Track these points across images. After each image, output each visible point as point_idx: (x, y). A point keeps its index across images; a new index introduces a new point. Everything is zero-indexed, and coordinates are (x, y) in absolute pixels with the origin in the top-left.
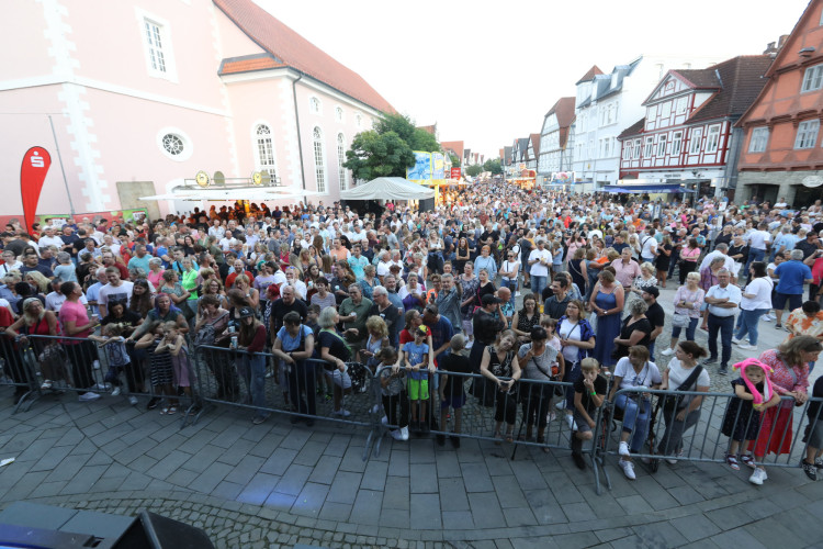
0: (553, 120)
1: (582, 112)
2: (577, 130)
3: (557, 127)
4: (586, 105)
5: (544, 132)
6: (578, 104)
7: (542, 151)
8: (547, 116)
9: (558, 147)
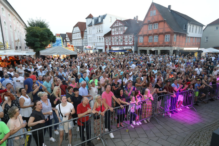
0: (78, 29)
1: (89, 28)
2: (88, 33)
3: (80, 31)
4: (90, 25)
5: (73, 33)
6: (87, 24)
7: (73, 39)
8: (74, 27)
9: (81, 37)
